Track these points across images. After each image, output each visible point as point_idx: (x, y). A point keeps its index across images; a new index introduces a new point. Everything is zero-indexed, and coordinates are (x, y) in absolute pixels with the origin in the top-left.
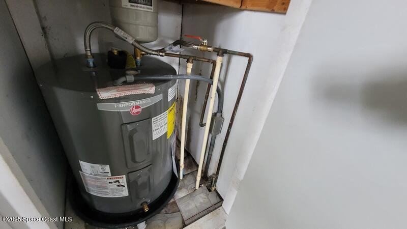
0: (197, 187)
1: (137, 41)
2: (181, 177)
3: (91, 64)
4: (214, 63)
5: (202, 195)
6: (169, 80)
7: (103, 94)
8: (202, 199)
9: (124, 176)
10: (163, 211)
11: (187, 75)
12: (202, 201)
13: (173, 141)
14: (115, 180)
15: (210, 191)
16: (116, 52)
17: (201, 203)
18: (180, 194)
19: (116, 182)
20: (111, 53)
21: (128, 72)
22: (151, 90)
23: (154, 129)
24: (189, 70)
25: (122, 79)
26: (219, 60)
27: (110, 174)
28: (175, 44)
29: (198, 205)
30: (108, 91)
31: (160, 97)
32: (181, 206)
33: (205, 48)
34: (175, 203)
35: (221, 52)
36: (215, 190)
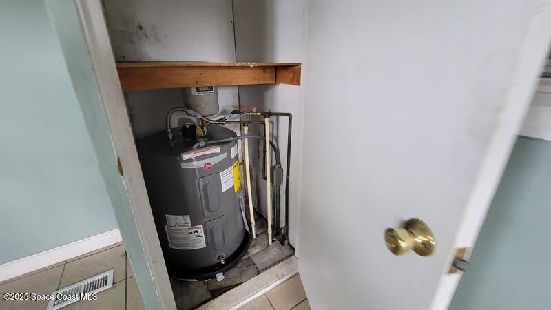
0: (270, 242)
1: (204, 117)
2: (254, 237)
3: (171, 138)
4: (264, 123)
5: (276, 249)
6: (231, 141)
7: (185, 157)
8: (275, 251)
9: (202, 226)
10: (239, 265)
11: (244, 135)
12: (275, 254)
13: (241, 196)
14: (194, 230)
15: (283, 245)
16: (188, 126)
17: (274, 255)
18: (253, 251)
19: (196, 232)
20: (184, 127)
21: (198, 140)
22: (217, 150)
23: (222, 182)
24: (246, 132)
25: (197, 145)
26: (267, 121)
27: (190, 225)
28: (233, 113)
29: (272, 257)
30: (188, 154)
31: (224, 155)
32: (256, 260)
33: (255, 114)
34: (249, 259)
35: (267, 115)
36: (289, 243)
